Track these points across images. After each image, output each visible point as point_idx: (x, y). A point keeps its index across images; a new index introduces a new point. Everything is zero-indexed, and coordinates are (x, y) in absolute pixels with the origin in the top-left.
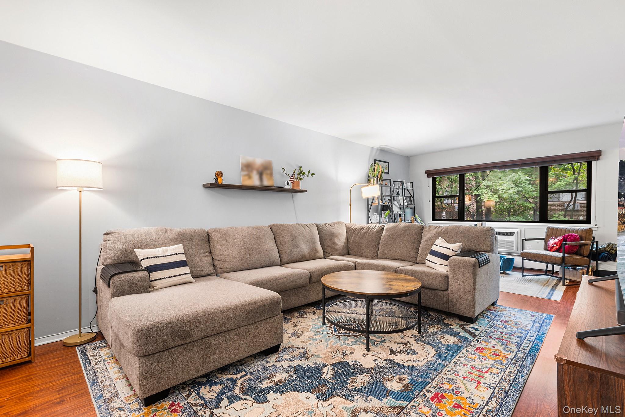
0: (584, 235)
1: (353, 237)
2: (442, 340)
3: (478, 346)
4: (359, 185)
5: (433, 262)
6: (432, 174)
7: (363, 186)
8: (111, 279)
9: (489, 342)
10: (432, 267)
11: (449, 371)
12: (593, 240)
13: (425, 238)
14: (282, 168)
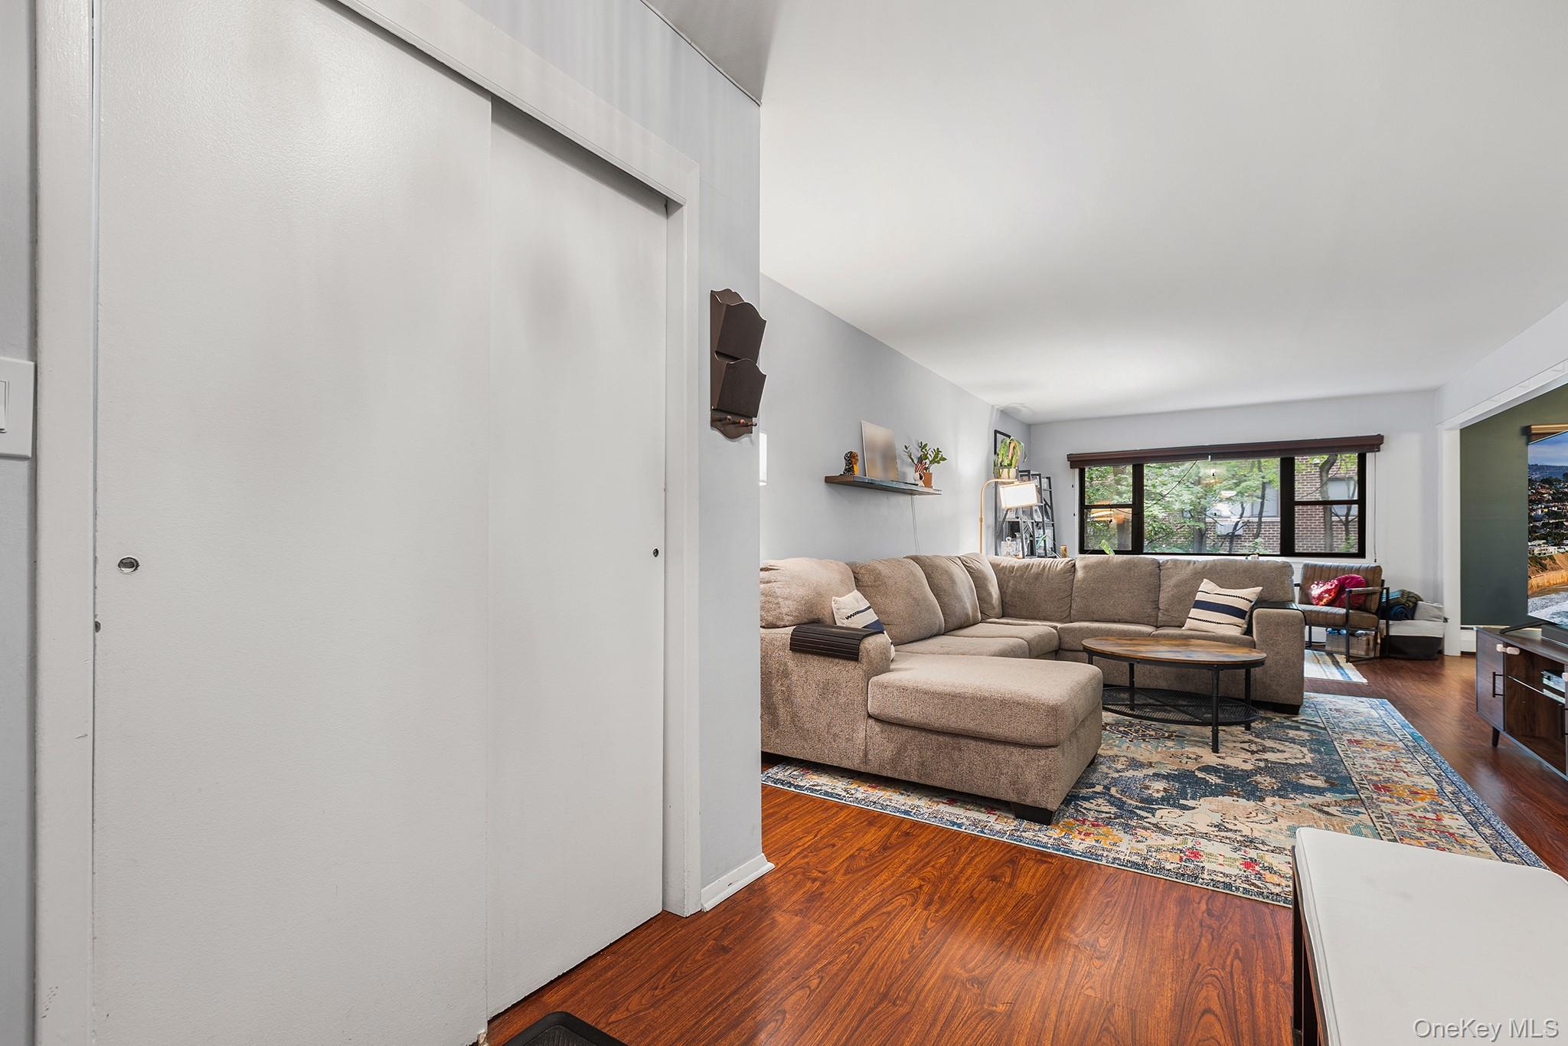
0: (1370, 577)
1: (1012, 582)
2: (1290, 735)
3: (1345, 738)
4: (995, 482)
5: (1209, 622)
6: (1080, 463)
7: (1004, 483)
8: (862, 646)
9: (1351, 733)
10: (1207, 629)
11: (1354, 764)
12: (1382, 586)
13: (1172, 582)
14: (906, 446)
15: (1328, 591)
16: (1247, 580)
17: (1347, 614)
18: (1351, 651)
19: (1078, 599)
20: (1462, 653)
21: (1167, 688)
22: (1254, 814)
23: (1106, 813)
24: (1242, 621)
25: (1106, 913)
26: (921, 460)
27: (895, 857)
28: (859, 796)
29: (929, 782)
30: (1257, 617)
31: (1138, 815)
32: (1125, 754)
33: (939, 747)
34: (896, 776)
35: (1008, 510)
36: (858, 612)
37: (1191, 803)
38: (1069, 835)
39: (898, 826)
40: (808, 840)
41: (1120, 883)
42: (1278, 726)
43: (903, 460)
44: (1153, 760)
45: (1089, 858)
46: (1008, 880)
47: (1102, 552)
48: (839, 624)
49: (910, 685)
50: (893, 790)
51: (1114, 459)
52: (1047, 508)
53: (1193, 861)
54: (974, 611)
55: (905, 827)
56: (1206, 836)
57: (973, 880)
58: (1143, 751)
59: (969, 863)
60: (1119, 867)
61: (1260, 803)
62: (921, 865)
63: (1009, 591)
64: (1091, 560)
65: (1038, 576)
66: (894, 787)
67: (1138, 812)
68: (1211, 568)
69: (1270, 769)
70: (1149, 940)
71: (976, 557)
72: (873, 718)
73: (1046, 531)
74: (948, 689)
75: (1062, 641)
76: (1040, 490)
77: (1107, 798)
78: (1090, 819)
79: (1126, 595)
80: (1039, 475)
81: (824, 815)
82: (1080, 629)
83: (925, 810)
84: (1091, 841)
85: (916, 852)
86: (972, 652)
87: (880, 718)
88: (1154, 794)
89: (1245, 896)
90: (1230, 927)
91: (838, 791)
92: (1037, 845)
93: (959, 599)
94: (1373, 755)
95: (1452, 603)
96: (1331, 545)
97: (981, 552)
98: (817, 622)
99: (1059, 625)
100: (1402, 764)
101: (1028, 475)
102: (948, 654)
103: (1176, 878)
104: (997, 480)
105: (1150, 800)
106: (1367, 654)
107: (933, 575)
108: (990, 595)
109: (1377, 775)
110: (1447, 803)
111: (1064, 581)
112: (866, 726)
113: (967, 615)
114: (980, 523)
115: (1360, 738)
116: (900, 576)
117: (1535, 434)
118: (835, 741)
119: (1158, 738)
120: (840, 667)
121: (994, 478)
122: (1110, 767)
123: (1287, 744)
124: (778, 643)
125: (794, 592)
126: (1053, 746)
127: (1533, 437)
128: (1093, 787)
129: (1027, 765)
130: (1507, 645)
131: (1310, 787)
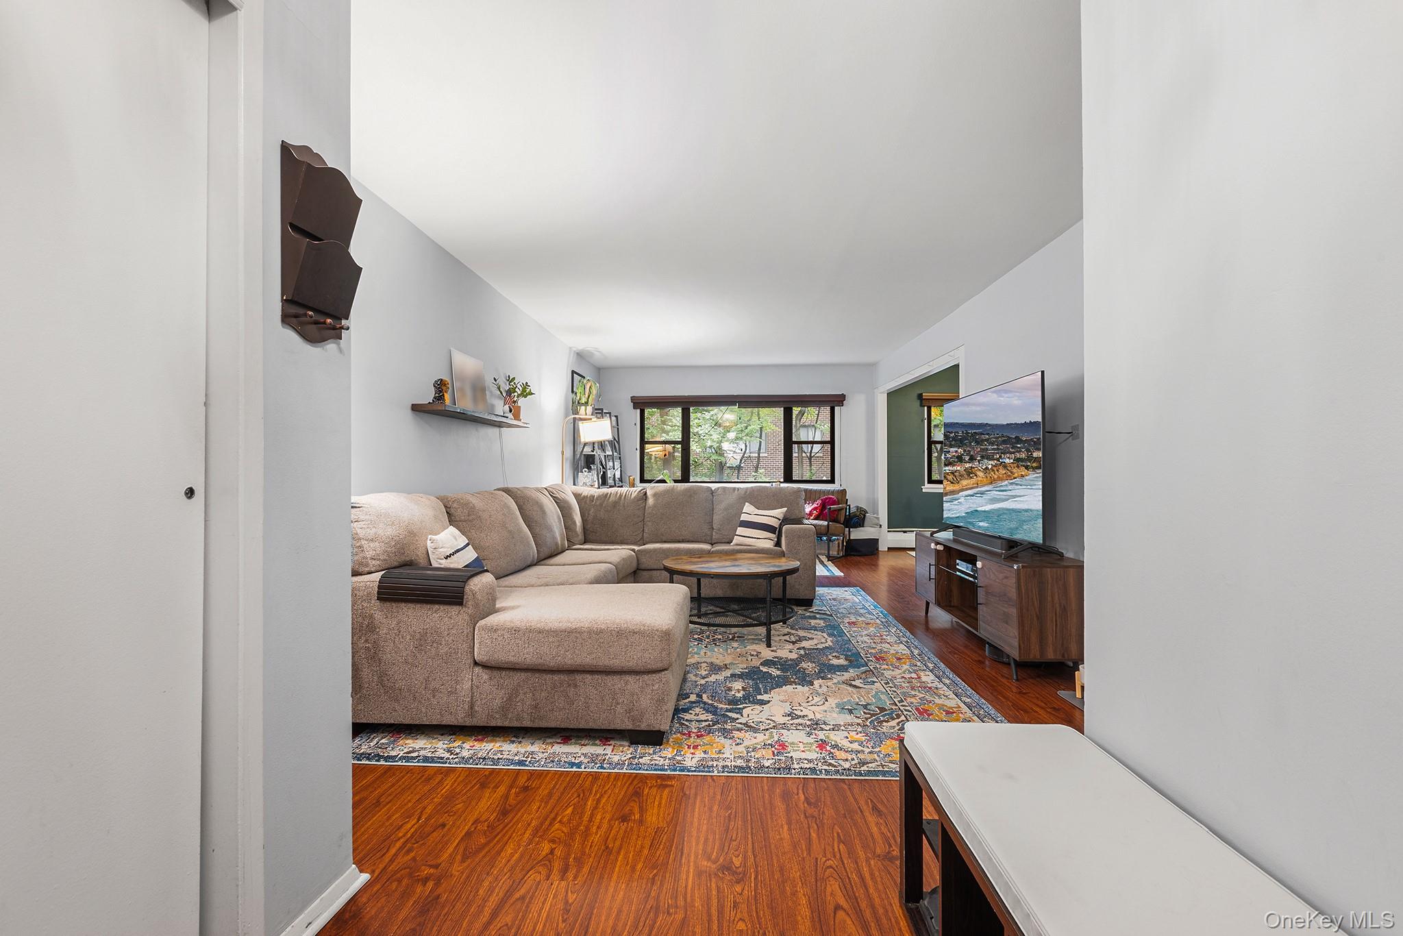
0: (839, 497)
1: (592, 510)
2: (813, 624)
3: (846, 621)
4: (574, 418)
5: (750, 537)
6: (641, 404)
7: (581, 419)
8: (467, 588)
9: (848, 617)
10: (748, 543)
11: (858, 642)
12: (847, 503)
13: (722, 506)
14: (495, 379)
15: (815, 509)
16: (775, 502)
17: (828, 525)
18: (831, 553)
19: (650, 524)
20: (889, 548)
21: (722, 596)
22: (811, 698)
23: (705, 721)
24: (774, 536)
25: (731, 827)
26: (509, 393)
27: (518, 822)
28: (465, 754)
29: (544, 724)
30: (786, 532)
31: (730, 718)
32: (704, 660)
33: (554, 687)
34: (507, 724)
35: (585, 444)
36: (458, 551)
37: (765, 697)
38: (680, 752)
39: (514, 781)
40: (411, 826)
41: (733, 791)
42: (802, 618)
43: (491, 392)
44: (727, 662)
45: (703, 772)
46: (637, 816)
47: (663, 481)
48: (435, 564)
49: (523, 625)
50: (502, 739)
51: (663, 403)
52: (615, 443)
53: (783, 753)
54: (562, 539)
55: (522, 781)
56: (784, 726)
57: (605, 826)
58: (718, 655)
59: (595, 808)
60: (729, 774)
61: (812, 687)
62: (547, 823)
63: (590, 518)
64: (659, 488)
65: (616, 504)
66: (503, 736)
67: (730, 714)
68: (750, 494)
69: (808, 655)
70: (773, 846)
71: (559, 488)
72: (481, 665)
73: (615, 463)
74: (564, 626)
75: (640, 562)
76: (611, 426)
77: (702, 705)
78: (694, 730)
79: (689, 518)
80: (610, 413)
81: (427, 788)
82: (655, 550)
83: (541, 755)
84: (700, 754)
85: (539, 808)
86: (571, 581)
87: (489, 665)
88: (737, 695)
89: (827, 777)
90: (826, 811)
91: (441, 753)
92: (655, 770)
93: (550, 529)
94: (866, 632)
95: (883, 515)
96: (802, 474)
97: (563, 484)
98: (409, 564)
99: (636, 548)
100: (884, 637)
101: (602, 413)
102: (547, 585)
103: (775, 774)
104: (575, 416)
105: (734, 701)
106: (838, 554)
107: (524, 506)
108: (574, 523)
109: (874, 648)
110: (919, 664)
111: (638, 507)
112: (472, 676)
113: (557, 544)
114: (561, 455)
115: (854, 620)
116: (494, 508)
117: (924, 399)
118: (434, 697)
119: (725, 641)
120: (441, 614)
121: (573, 414)
122: (696, 675)
123: (813, 631)
124: (361, 593)
125: (380, 532)
126: (666, 669)
127: (924, 402)
128: (689, 697)
129: (642, 692)
130: (937, 543)
131: (838, 666)
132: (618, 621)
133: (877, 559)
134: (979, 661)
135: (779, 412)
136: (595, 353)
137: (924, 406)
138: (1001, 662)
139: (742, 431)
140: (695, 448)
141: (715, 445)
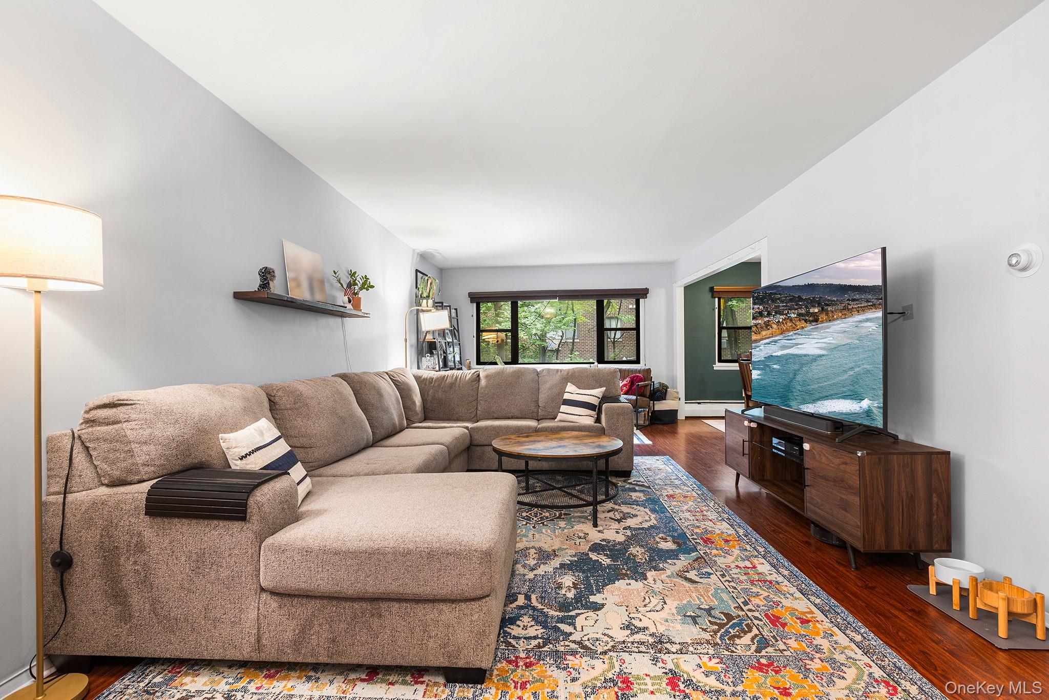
0: (645, 375)
1: (431, 391)
2: (634, 498)
3: (664, 494)
4: (417, 309)
5: (573, 415)
6: (478, 299)
7: (423, 311)
8: (251, 501)
9: (666, 489)
10: (571, 420)
11: (681, 519)
12: (651, 380)
13: (547, 386)
14: (334, 271)
15: (625, 385)
16: (594, 382)
17: (636, 399)
18: (639, 422)
19: (482, 402)
20: (686, 417)
22: (647, 599)
23: (535, 638)
24: (594, 413)
26: (350, 285)
30: (605, 410)
31: (563, 633)
32: (532, 544)
33: (355, 616)
34: (300, 659)
35: (427, 332)
36: (260, 448)
37: (598, 598)
38: (505, 695)
42: (623, 491)
43: (332, 284)
44: (556, 547)
47: (496, 363)
48: (232, 466)
50: (298, 674)
51: (496, 298)
52: (455, 331)
53: (628, 697)
54: (401, 419)
56: (624, 646)
58: (546, 538)
61: (646, 583)
63: (430, 398)
64: (490, 370)
65: (452, 385)
66: (300, 669)
67: (562, 626)
68: (572, 375)
69: (636, 537)
71: (400, 372)
72: (268, 591)
73: (455, 349)
74: (364, 545)
75: (473, 439)
76: (450, 317)
77: (531, 612)
78: (522, 655)
79: (517, 397)
80: (450, 306)
82: (486, 428)
84: (529, 698)
87: (277, 591)
88: (568, 595)
93: (386, 411)
94: (685, 508)
95: (680, 388)
97: (406, 367)
99: (470, 425)
101: (442, 306)
104: (418, 308)
105: (566, 605)
106: (644, 423)
107: (360, 391)
108: (414, 403)
109: (698, 527)
110: (748, 547)
111: (472, 388)
112: (259, 603)
113: (394, 424)
114: (405, 343)
115: (671, 492)
116: (325, 395)
117: (716, 291)
118: (215, 628)
119: (552, 520)
120: (222, 531)
121: (416, 306)
122: (524, 566)
123: (635, 506)
124: (128, 507)
125: (157, 433)
126: (488, 596)
127: (715, 293)
128: (516, 600)
129: (459, 623)
130: (751, 421)
131: (667, 551)
132: (429, 538)
133: (677, 426)
134: (806, 542)
135: (593, 303)
136: (436, 254)
137: (715, 298)
138: (829, 544)
139: (560, 321)
140: (523, 336)
141: (539, 333)
